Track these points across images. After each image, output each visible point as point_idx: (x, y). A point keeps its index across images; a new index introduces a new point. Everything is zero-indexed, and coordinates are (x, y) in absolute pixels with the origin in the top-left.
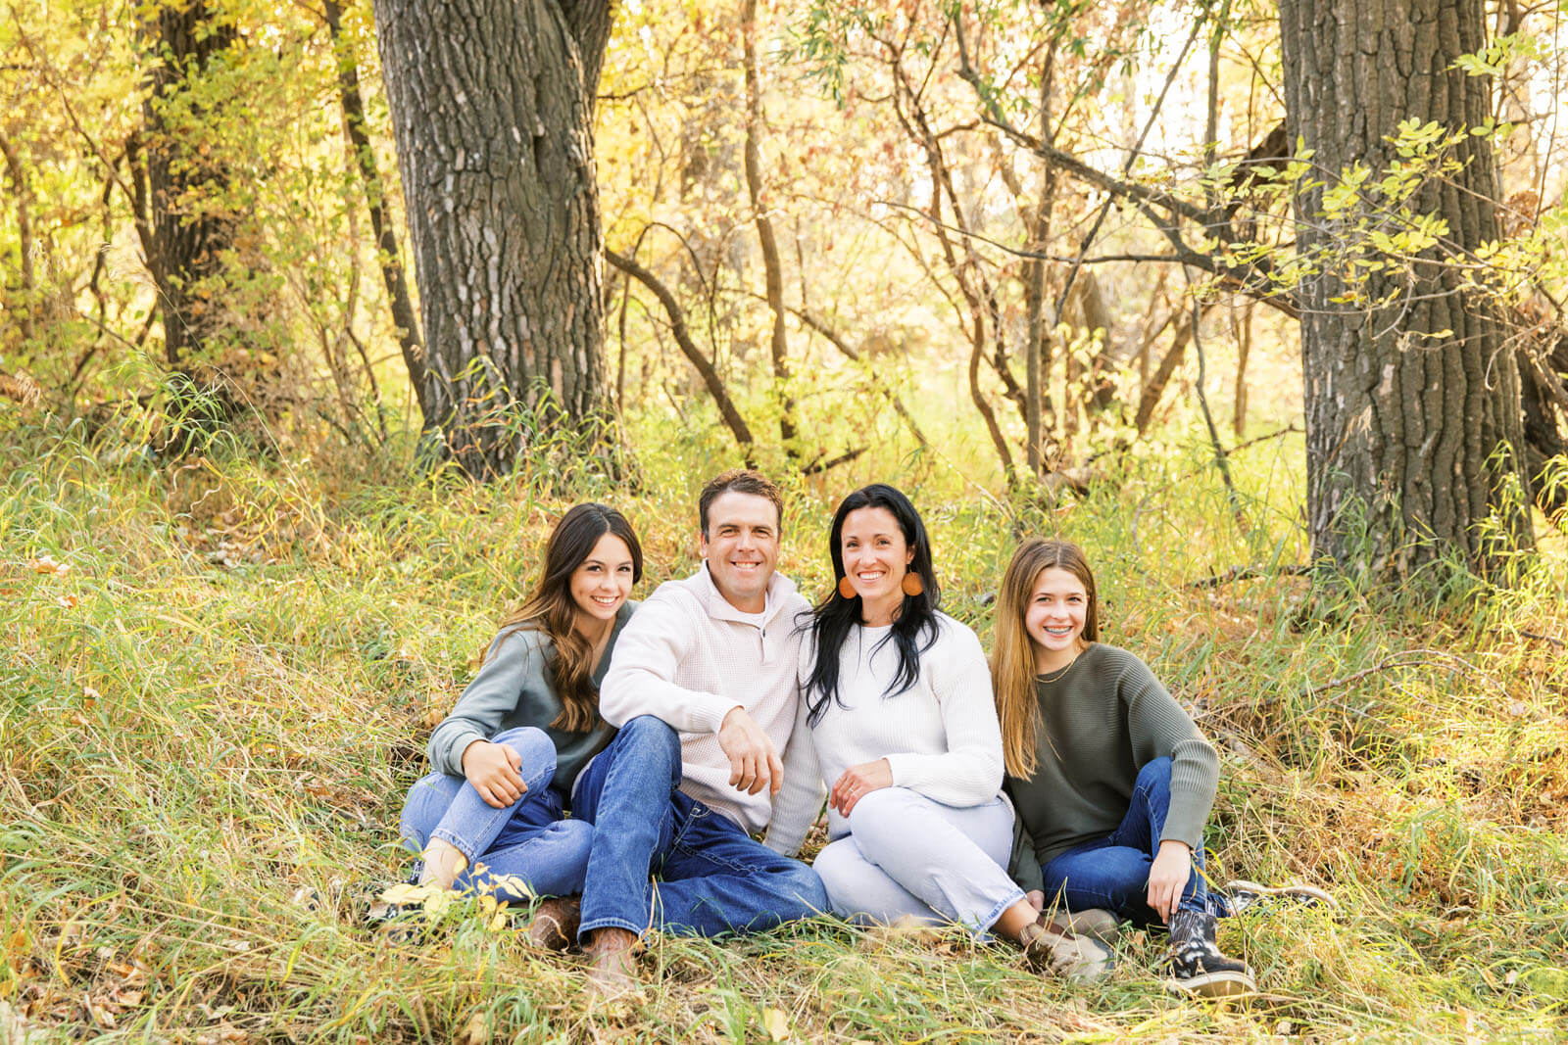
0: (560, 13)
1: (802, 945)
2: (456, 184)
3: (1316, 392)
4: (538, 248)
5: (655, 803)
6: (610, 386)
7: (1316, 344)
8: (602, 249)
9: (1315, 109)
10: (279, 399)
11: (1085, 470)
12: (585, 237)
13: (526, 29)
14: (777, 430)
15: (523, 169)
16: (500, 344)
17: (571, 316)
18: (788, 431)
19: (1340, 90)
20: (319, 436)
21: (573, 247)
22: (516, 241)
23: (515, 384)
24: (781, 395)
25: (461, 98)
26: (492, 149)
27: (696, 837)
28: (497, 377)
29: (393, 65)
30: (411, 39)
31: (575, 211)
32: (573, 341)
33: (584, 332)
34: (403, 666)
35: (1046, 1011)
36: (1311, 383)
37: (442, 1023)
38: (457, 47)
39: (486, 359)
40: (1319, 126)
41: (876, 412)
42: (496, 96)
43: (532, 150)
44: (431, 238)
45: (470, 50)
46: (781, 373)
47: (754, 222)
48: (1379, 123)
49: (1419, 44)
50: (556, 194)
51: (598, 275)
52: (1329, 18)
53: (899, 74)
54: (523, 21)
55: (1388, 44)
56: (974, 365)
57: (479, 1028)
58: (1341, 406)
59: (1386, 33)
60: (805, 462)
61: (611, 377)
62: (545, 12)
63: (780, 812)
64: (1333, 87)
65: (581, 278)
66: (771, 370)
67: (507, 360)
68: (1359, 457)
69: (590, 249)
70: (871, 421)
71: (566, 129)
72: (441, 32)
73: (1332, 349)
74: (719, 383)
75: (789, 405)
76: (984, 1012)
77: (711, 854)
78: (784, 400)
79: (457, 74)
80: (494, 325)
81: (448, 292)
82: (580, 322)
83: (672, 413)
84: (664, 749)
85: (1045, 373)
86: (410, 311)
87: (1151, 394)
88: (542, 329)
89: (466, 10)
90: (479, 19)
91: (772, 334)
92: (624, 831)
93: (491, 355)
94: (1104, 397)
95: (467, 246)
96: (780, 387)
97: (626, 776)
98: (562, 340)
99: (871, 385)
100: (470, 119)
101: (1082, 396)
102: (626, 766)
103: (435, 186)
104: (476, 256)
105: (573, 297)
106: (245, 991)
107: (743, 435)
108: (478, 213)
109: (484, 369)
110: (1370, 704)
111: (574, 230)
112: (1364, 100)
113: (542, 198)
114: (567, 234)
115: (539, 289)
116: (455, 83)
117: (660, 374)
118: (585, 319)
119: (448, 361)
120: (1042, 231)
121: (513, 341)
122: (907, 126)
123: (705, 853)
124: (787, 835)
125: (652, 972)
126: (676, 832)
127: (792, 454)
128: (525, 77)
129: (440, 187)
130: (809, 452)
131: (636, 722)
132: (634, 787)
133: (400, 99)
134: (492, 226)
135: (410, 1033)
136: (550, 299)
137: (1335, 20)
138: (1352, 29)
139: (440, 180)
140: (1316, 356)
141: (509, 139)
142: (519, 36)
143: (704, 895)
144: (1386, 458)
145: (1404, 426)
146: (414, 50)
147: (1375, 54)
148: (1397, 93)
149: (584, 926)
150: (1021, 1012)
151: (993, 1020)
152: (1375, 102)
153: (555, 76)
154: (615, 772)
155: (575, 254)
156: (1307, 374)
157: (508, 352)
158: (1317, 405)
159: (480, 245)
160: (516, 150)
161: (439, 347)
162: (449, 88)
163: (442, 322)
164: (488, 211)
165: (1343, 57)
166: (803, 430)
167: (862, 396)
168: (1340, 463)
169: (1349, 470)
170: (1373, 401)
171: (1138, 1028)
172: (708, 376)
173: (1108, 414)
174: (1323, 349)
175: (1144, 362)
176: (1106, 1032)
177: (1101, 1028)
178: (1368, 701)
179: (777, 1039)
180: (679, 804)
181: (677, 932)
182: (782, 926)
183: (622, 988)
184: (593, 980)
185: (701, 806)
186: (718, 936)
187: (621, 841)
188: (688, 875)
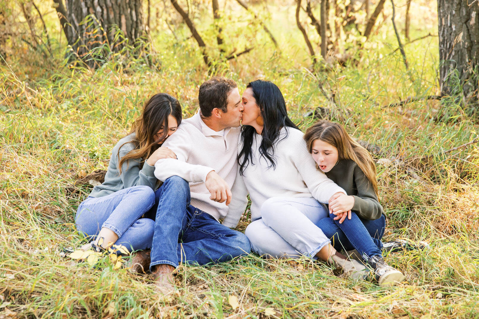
1: (243, 268)
3: (444, 23)
5: (180, 212)
6: (145, 24)
7: (443, 3)
10: (5, 34)
11: (344, 55)
14: (216, 41)
16: (99, 9)
18: (220, 41)
20: (23, 48)
23: (106, 26)
24: (217, 26)
27: (197, 223)
28: (98, 24)
32: (130, 7)
33: (134, 3)
34: (68, 152)
35: (343, 293)
36: (441, 20)
37: (97, 306)
39: (93, 16)
41: (256, 31)
46: (216, 17)
56: (298, 11)
57: (112, 308)
58: (454, 29)
60: (227, 54)
61: (145, 21)
63: (231, 211)
66: (212, 15)
67: (102, 16)
68: (461, 50)
70: (254, 36)
73: (450, 5)
74: (191, 22)
75: (220, 30)
76: (318, 294)
77: (204, 229)
78: (218, 28)
80: (96, 1)
83: (170, 32)
84: (183, 189)
85: (327, 14)
87: (371, 21)
88: (116, 2)
92: (168, 224)
93: (95, 14)
94: (351, 22)
96: (216, 23)
97: (168, 201)
98: (125, 7)
99: (255, 21)
101: (342, 23)
102: (168, 197)
106: (14, 295)
107: (201, 44)
109: (92, 20)
110: (468, 157)
117: (165, 16)
119: (77, 17)
121: (104, 8)
123: (200, 229)
124: (233, 219)
125: (181, 281)
126: (188, 221)
127: (222, 51)
130: (229, 50)
131: (171, 178)
132: (171, 206)
135: (83, 311)
140: (443, 8)
143: (200, 247)
144: (473, 51)
149: (152, 264)
150: (333, 293)
151: (322, 297)
154: (163, 200)
156: (439, 16)
157: (102, 12)
158: (444, 29)
161: (73, 11)
166: (226, 40)
167: (251, 26)
168: (453, 53)
169: (457, 56)
170: (467, 27)
171: (382, 299)
172: (186, 18)
173: (353, 30)
174: (446, 5)
175: (367, 8)
176: (367, 301)
177: (366, 300)
178: (467, 155)
179: (234, 308)
180: (190, 210)
181: (191, 264)
182: (233, 259)
183: (169, 289)
184: (158, 287)
185: (199, 210)
186: (207, 265)
187: (167, 228)
188: (193, 239)
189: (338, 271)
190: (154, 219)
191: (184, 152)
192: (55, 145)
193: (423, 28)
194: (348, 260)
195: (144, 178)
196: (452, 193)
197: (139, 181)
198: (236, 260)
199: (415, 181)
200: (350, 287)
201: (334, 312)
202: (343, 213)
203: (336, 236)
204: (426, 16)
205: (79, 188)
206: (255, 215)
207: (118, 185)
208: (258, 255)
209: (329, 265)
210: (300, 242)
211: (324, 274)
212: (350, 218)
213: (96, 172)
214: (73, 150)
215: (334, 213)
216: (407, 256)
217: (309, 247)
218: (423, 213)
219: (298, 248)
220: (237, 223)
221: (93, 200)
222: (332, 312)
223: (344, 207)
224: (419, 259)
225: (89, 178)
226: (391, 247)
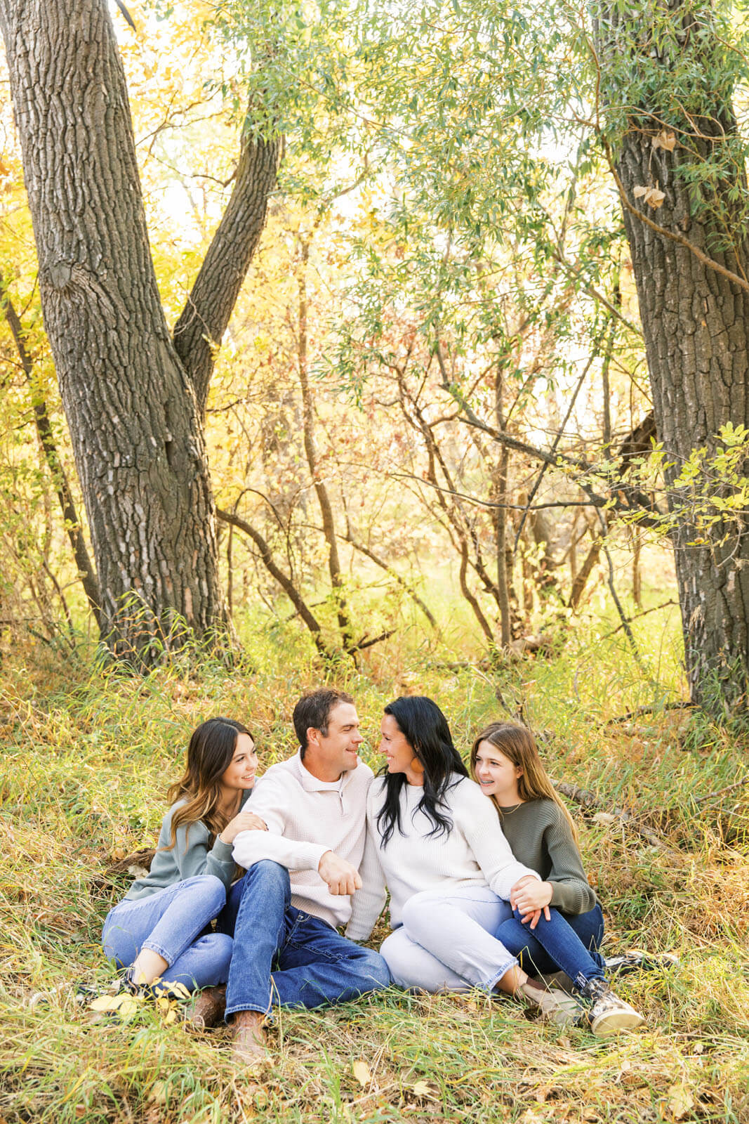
0: (178, 360)
1: (376, 1012)
2: (115, 476)
3: (687, 590)
4: (172, 515)
5: (274, 920)
6: (224, 602)
7: (684, 559)
8: (214, 513)
9: (672, 409)
11: (539, 637)
12: (203, 507)
13: (157, 372)
14: (336, 621)
15: (159, 464)
16: (149, 580)
17: (195, 559)
18: (343, 621)
19: (687, 396)
20: (29, 645)
21: (195, 513)
22: (157, 512)
23: (161, 605)
24: (337, 598)
25: (116, 420)
26: (138, 452)
27: (301, 935)
29: (70, 399)
30: (81, 382)
31: (195, 489)
32: (198, 575)
33: (205, 568)
34: (96, 818)
35: (542, 1049)
36: (683, 584)
38: (112, 387)
39: (140, 590)
40: (676, 419)
41: (401, 604)
42: (139, 417)
43: (164, 451)
44: (100, 512)
45: (120, 388)
46: (336, 584)
47: (313, 487)
48: (714, 416)
49: (736, 365)
50: (182, 479)
51: (213, 530)
52: (677, 351)
53: (403, 386)
54: (154, 367)
55: (716, 366)
56: (463, 571)
58: (703, 599)
59: (714, 359)
61: (223, 597)
62: (169, 361)
63: (357, 911)
64: (683, 395)
65: (201, 533)
66: (329, 582)
67: (154, 590)
68: (717, 631)
69: (206, 514)
70: (398, 611)
71: (186, 436)
72: (101, 378)
73: (695, 562)
74: (295, 592)
75: (343, 604)
76: (500, 1054)
77: (312, 946)
78: (340, 601)
79: (113, 404)
80: (145, 568)
81: (113, 547)
82: (202, 562)
83: (265, 607)
84: (279, 881)
85: (510, 573)
86: (87, 558)
87: (579, 583)
88: (177, 568)
89: (117, 363)
90: (125, 367)
91: (329, 557)
92: (254, 942)
93: (144, 588)
94: (548, 584)
95: (124, 516)
96: (337, 594)
97: (254, 902)
98: (190, 575)
100: (122, 433)
101: (535, 587)
102: (254, 896)
103: (101, 478)
104: (131, 523)
105: (197, 546)
107: (314, 626)
108: (131, 494)
110: (737, 806)
111: (195, 502)
112: (703, 402)
113: (173, 482)
114: (190, 505)
115: (173, 543)
116: (111, 410)
117: (257, 581)
118: (205, 560)
119: (114, 593)
120: (502, 486)
121: (158, 577)
122: (410, 420)
123: (308, 946)
125: (275, 1038)
126: (287, 932)
127: (347, 636)
128: (158, 403)
129: (104, 479)
130: (358, 634)
131: (260, 864)
132: (260, 910)
133: (75, 422)
134: (140, 502)
136: (181, 549)
137: (681, 351)
138: (693, 357)
139: (104, 474)
140: (685, 567)
141: (149, 445)
142: (153, 378)
143: (308, 978)
144: (734, 632)
145: (744, 610)
146: (83, 389)
147: (708, 372)
148: (724, 397)
149: (228, 1011)
150: (524, 1052)
151: (506, 1060)
152: (711, 403)
153: (178, 402)
154: (246, 900)
155: (196, 517)
156: (680, 578)
157: (155, 584)
158: (688, 598)
159: (133, 515)
160: (154, 452)
161: (108, 584)
162: (108, 413)
163: (109, 568)
164: (137, 492)
165: (688, 375)
166: (353, 619)
167: (391, 597)
168: (705, 636)
169: (711, 641)
170: (723, 595)
171: (603, 1060)
172: (289, 588)
173: (552, 598)
174: (689, 562)
175: (573, 560)
176: (582, 1064)
177: (578, 1062)
178: (735, 803)
179: (363, 1084)
180: (290, 915)
181: (291, 1007)
182: (361, 997)
183: (255, 1055)
184: (238, 1052)
185: (304, 914)
186: (319, 1008)
187: (252, 950)
188: (296, 964)
189: (532, 1013)
190: (232, 935)
191: (280, 820)
192: (75, 808)
193: (663, 587)
194: (548, 991)
195: (214, 863)
196: (714, 867)
197: (206, 869)
198: (366, 997)
199: (654, 850)
200: (552, 1038)
201: (527, 1085)
202: (535, 911)
203: (526, 952)
204: (666, 569)
205: (112, 881)
206: (395, 919)
207: (172, 877)
208: (402, 989)
209: (518, 1000)
210: (468, 965)
211: (508, 1019)
212: (548, 917)
213: (139, 852)
214: (103, 815)
215: (521, 912)
216: (645, 981)
217: (483, 973)
218: (667, 905)
219: (466, 975)
220: (370, 932)
221: (131, 903)
222: (523, 1084)
223: (536, 902)
224: (663, 984)
225: (129, 863)
226: (618, 965)
